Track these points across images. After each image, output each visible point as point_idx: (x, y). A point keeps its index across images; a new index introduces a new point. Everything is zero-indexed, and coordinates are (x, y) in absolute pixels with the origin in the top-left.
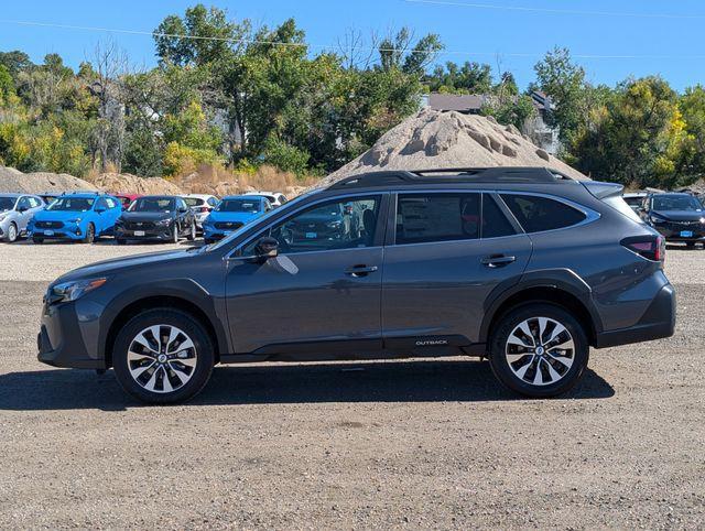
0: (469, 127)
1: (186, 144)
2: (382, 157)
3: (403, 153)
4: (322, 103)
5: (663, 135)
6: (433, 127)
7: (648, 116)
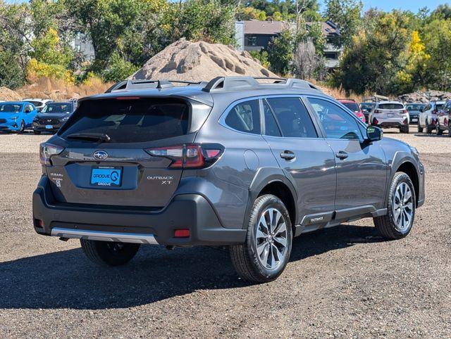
0: (211, 52)
1: (45, 61)
2: (148, 74)
3: (163, 71)
4: (154, 29)
5: (403, 55)
6: (184, 53)
7: (391, 42)
